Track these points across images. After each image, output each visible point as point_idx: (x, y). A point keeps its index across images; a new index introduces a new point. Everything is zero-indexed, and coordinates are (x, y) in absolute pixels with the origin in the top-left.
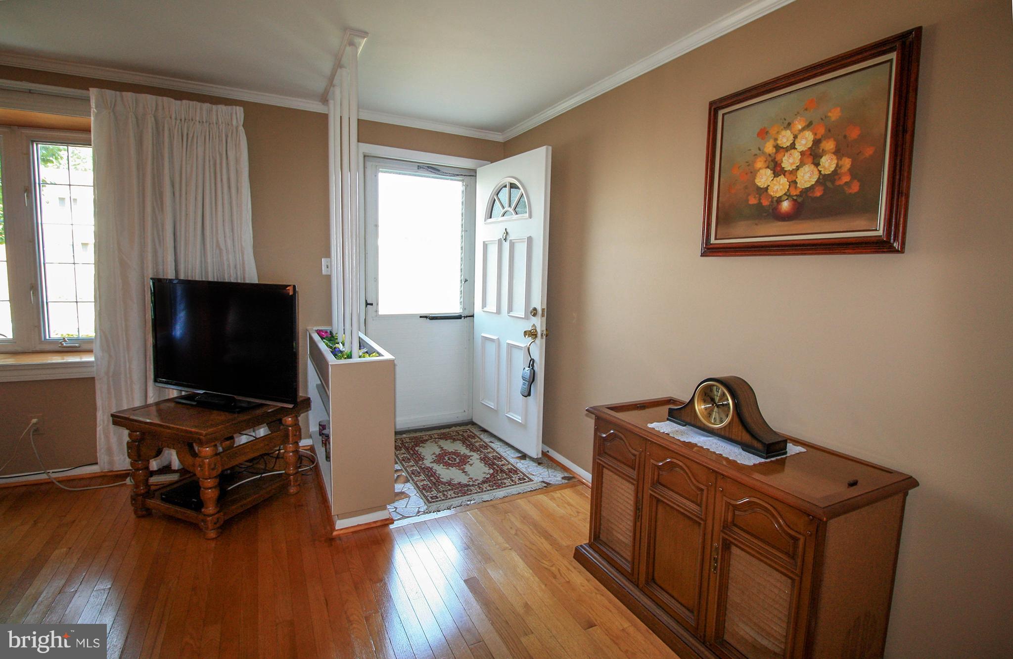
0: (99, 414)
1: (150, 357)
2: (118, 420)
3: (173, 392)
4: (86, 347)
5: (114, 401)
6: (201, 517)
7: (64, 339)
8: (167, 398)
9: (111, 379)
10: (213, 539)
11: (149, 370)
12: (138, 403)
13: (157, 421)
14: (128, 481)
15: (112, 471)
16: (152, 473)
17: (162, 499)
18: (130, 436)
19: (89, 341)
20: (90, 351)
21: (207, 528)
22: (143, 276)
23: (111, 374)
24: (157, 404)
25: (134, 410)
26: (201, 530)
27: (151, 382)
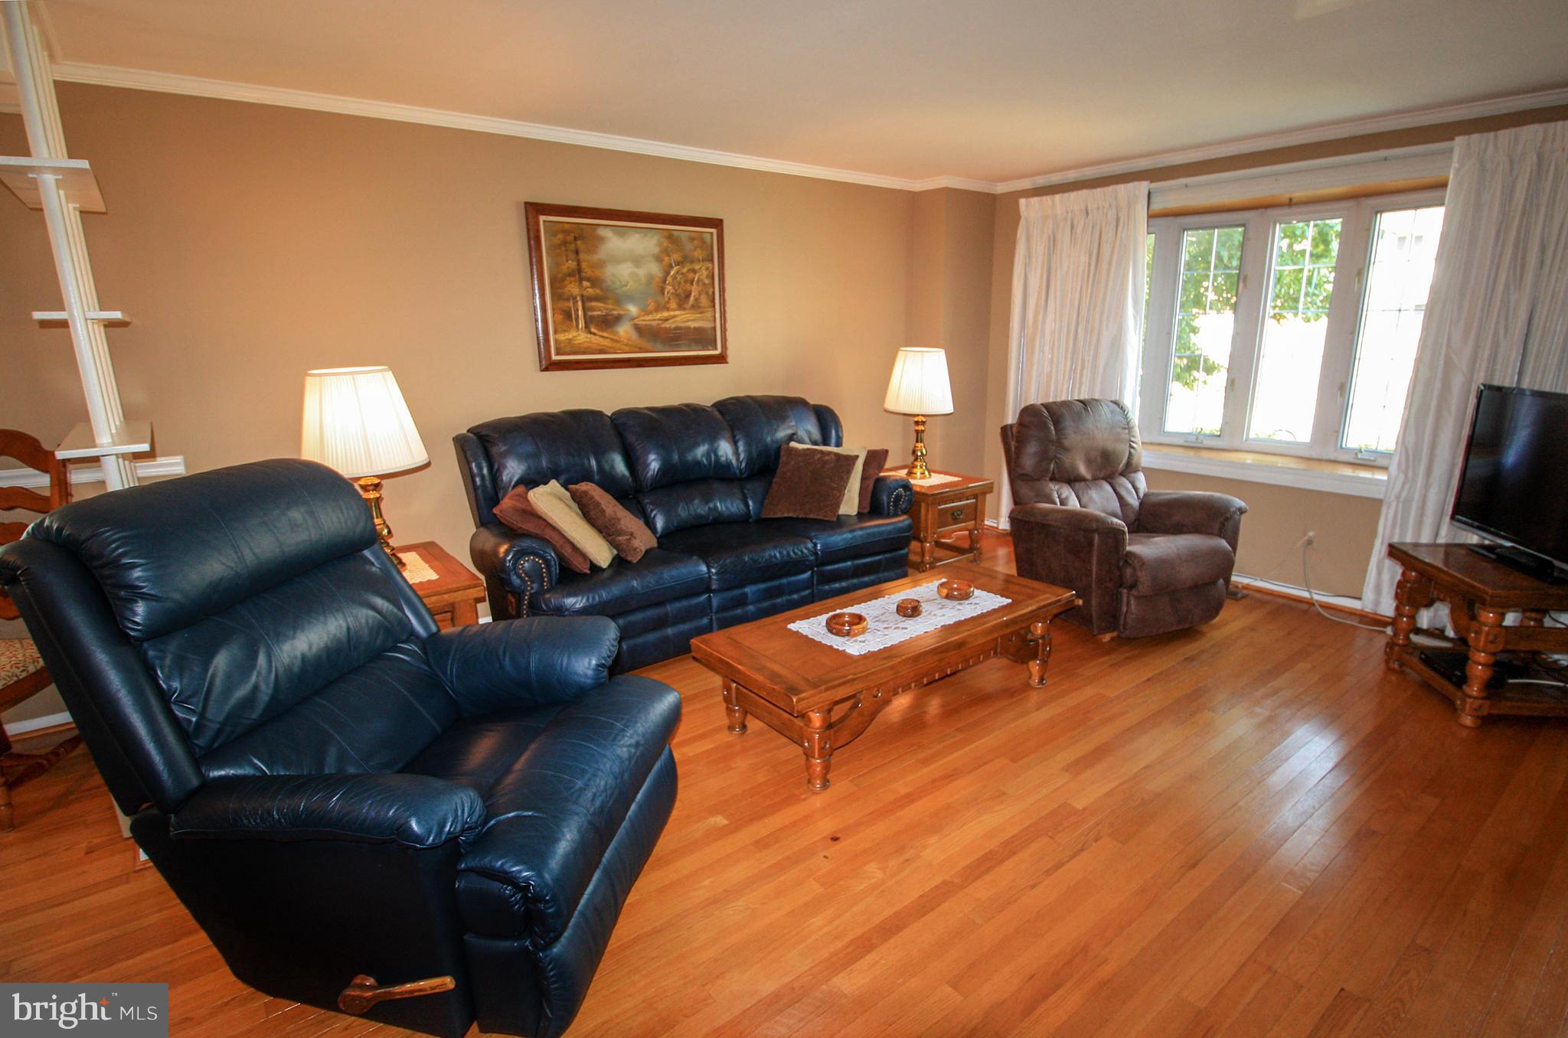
0: (1378, 543)
1: (1453, 488)
2: (1395, 552)
3: (1473, 538)
4: (1381, 462)
5: (1397, 531)
6: (1459, 694)
7: (1360, 449)
8: (1462, 542)
9: (1400, 505)
10: (1466, 727)
11: (1449, 505)
12: (1425, 539)
13: (1440, 564)
14: (1389, 630)
15: (1376, 614)
16: (1418, 631)
17: (1421, 658)
18: (1403, 574)
19: (1388, 455)
20: (1385, 469)
21: (1463, 710)
22: (1470, 381)
23: (1402, 499)
24: (1448, 546)
25: (1416, 545)
26: (1455, 710)
27: (1447, 519)
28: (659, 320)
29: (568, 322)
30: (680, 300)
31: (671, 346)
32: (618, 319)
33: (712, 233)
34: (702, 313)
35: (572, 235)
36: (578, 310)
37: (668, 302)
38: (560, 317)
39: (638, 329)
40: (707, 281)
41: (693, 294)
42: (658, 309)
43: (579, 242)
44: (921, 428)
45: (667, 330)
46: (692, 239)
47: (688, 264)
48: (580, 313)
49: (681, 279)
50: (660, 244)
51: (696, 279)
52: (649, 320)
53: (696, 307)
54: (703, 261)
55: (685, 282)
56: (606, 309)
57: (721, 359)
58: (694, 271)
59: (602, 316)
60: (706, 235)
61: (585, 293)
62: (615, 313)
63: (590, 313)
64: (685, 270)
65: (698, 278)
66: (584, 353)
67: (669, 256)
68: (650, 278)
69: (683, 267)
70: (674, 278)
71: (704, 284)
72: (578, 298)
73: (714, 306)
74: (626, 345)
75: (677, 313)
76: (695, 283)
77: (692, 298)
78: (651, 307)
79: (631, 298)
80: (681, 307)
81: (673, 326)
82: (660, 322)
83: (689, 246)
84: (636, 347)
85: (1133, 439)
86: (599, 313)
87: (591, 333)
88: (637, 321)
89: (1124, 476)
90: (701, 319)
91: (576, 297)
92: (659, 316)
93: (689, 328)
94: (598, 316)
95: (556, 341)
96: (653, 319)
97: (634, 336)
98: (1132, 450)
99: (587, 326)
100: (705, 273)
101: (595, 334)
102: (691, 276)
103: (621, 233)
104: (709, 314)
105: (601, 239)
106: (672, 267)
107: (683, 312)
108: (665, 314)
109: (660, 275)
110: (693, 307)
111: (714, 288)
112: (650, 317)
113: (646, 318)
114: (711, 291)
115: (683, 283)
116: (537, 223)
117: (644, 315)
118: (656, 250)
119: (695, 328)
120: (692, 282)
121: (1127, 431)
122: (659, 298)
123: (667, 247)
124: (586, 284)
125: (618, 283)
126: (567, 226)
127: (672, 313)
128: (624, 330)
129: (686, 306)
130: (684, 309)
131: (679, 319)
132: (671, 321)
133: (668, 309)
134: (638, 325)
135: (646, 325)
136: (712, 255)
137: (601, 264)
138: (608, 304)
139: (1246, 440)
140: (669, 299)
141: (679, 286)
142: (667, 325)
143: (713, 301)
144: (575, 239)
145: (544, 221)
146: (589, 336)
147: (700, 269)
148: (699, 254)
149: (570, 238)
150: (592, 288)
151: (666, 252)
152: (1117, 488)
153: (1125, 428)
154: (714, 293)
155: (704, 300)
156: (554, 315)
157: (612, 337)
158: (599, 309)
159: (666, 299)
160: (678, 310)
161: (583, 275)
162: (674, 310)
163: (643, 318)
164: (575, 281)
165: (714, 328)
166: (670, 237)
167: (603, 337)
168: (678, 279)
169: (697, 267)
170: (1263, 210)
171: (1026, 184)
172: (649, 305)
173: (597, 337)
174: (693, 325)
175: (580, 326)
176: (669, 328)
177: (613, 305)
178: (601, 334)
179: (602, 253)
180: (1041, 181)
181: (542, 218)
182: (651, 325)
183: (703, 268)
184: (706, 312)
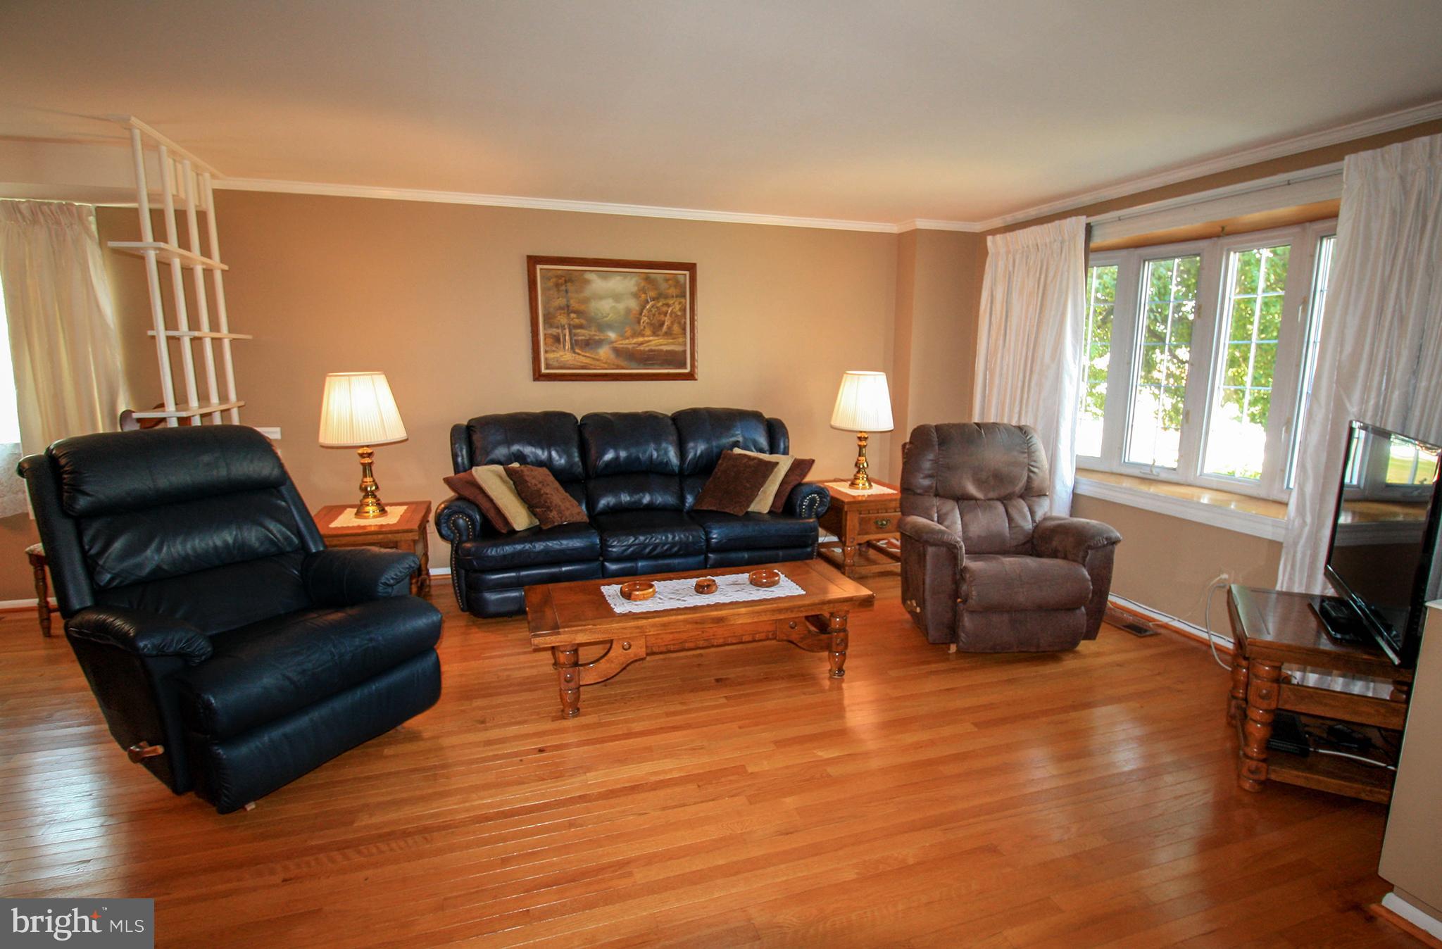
28: (634, 344)
29: (557, 344)
30: (654, 328)
31: (645, 364)
32: (599, 343)
33: (685, 275)
34: (673, 339)
35: (563, 279)
36: (565, 335)
37: (643, 330)
38: (550, 341)
39: (618, 352)
40: (679, 313)
41: (666, 324)
42: (634, 335)
43: (569, 284)
44: (863, 443)
45: (642, 352)
46: (667, 280)
47: (663, 300)
48: (567, 337)
49: (656, 311)
50: (638, 284)
51: (669, 312)
52: (626, 344)
53: (668, 334)
54: (677, 297)
55: (660, 314)
56: (589, 335)
57: (690, 376)
58: (668, 305)
59: (585, 340)
60: (679, 276)
61: (572, 323)
62: (597, 338)
63: (575, 338)
64: (660, 304)
65: (672, 310)
66: (569, 368)
67: (645, 293)
68: (628, 311)
69: (659, 302)
70: (650, 310)
71: (677, 316)
72: (566, 326)
73: (685, 334)
74: (606, 363)
75: (651, 338)
76: (668, 315)
77: (665, 327)
78: (629, 333)
79: (610, 326)
80: (654, 334)
81: (647, 349)
82: (636, 345)
83: (663, 286)
84: (614, 365)
85: (1033, 463)
86: (583, 338)
87: (575, 353)
88: (615, 345)
89: (1024, 500)
90: (673, 344)
91: (564, 326)
92: (635, 340)
93: (661, 351)
94: (582, 340)
95: (546, 359)
96: (629, 343)
97: (612, 356)
98: (1032, 475)
99: (572, 348)
100: (678, 307)
101: (579, 354)
102: (665, 309)
103: (604, 276)
104: (681, 340)
105: (587, 282)
106: (648, 302)
107: (656, 338)
108: (641, 339)
109: (637, 308)
110: (666, 333)
111: (685, 318)
112: (627, 341)
113: (624, 342)
114: (683, 321)
115: (657, 315)
116: (535, 270)
117: (622, 340)
118: (634, 289)
119: (667, 351)
120: (665, 314)
121: (1026, 455)
122: (636, 327)
123: (644, 287)
124: (573, 315)
125: (600, 315)
126: (560, 272)
127: (646, 339)
128: (604, 352)
129: (660, 333)
130: (658, 336)
131: (653, 343)
132: (645, 345)
133: (643, 336)
134: (616, 347)
135: (623, 348)
136: (685, 292)
137: (586, 301)
138: (591, 331)
139: (1201, 475)
140: (644, 327)
141: (653, 318)
142: (642, 348)
143: (684, 329)
144: (566, 282)
145: (541, 269)
146: (574, 355)
147: (674, 303)
148: (673, 291)
149: (561, 281)
150: (577, 318)
151: (643, 290)
152: (1010, 510)
153: (1025, 453)
154: (685, 323)
155: (676, 328)
156: (545, 339)
157: (593, 356)
158: (583, 334)
159: (642, 328)
160: (652, 336)
161: (571, 308)
162: (648, 336)
163: (621, 342)
164: (564, 313)
165: (685, 352)
166: (647, 279)
167: (585, 356)
168: (653, 311)
169: (671, 302)
170: (1215, 239)
171: (997, 222)
172: (626, 332)
173: (580, 357)
174: (665, 348)
175: (567, 347)
176: (644, 350)
177: (595, 331)
178: (583, 354)
179: (587, 292)
180: (1009, 219)
181: (539, 267)
182: (628, 349)
183: (676, 303)
184: (678, 338)
